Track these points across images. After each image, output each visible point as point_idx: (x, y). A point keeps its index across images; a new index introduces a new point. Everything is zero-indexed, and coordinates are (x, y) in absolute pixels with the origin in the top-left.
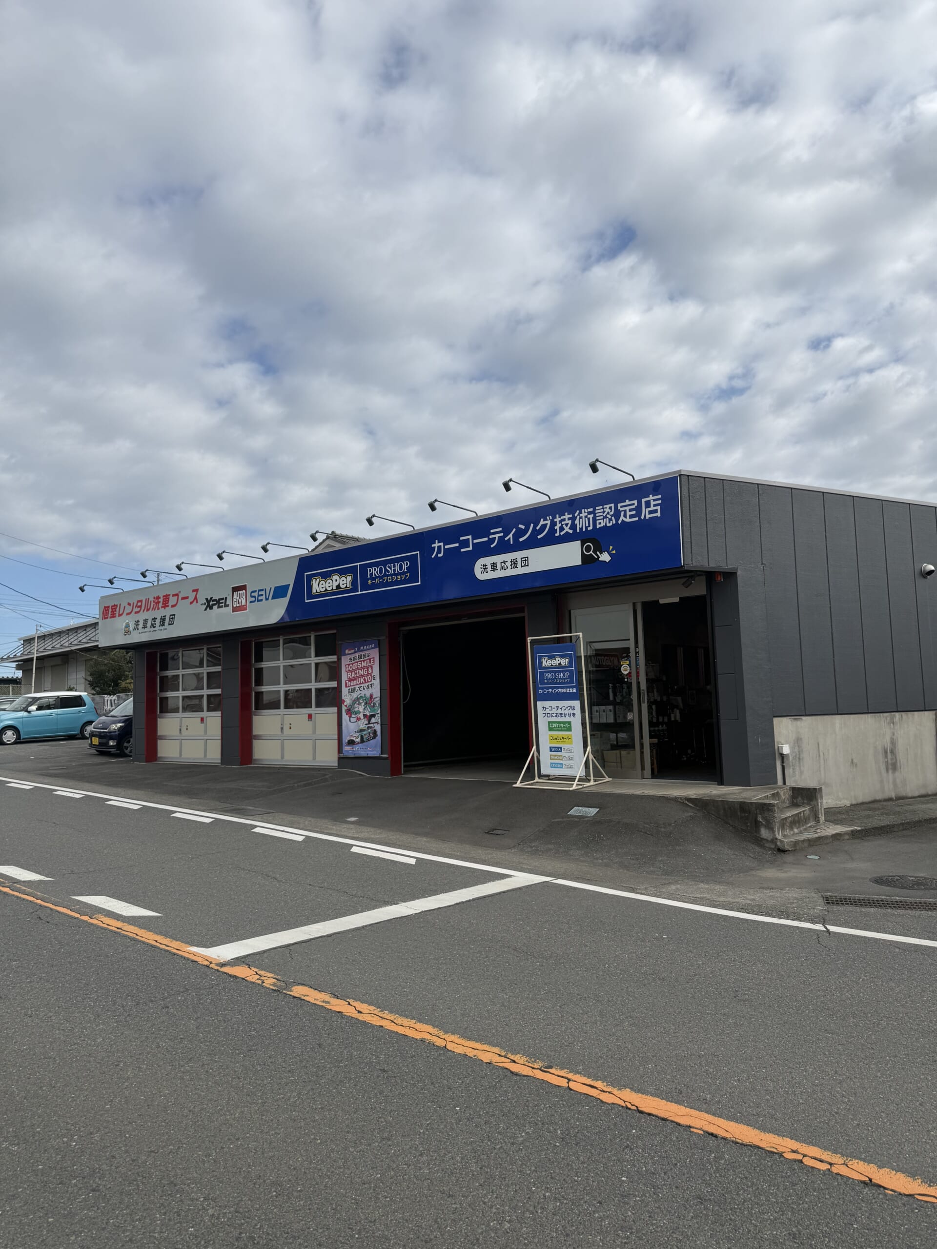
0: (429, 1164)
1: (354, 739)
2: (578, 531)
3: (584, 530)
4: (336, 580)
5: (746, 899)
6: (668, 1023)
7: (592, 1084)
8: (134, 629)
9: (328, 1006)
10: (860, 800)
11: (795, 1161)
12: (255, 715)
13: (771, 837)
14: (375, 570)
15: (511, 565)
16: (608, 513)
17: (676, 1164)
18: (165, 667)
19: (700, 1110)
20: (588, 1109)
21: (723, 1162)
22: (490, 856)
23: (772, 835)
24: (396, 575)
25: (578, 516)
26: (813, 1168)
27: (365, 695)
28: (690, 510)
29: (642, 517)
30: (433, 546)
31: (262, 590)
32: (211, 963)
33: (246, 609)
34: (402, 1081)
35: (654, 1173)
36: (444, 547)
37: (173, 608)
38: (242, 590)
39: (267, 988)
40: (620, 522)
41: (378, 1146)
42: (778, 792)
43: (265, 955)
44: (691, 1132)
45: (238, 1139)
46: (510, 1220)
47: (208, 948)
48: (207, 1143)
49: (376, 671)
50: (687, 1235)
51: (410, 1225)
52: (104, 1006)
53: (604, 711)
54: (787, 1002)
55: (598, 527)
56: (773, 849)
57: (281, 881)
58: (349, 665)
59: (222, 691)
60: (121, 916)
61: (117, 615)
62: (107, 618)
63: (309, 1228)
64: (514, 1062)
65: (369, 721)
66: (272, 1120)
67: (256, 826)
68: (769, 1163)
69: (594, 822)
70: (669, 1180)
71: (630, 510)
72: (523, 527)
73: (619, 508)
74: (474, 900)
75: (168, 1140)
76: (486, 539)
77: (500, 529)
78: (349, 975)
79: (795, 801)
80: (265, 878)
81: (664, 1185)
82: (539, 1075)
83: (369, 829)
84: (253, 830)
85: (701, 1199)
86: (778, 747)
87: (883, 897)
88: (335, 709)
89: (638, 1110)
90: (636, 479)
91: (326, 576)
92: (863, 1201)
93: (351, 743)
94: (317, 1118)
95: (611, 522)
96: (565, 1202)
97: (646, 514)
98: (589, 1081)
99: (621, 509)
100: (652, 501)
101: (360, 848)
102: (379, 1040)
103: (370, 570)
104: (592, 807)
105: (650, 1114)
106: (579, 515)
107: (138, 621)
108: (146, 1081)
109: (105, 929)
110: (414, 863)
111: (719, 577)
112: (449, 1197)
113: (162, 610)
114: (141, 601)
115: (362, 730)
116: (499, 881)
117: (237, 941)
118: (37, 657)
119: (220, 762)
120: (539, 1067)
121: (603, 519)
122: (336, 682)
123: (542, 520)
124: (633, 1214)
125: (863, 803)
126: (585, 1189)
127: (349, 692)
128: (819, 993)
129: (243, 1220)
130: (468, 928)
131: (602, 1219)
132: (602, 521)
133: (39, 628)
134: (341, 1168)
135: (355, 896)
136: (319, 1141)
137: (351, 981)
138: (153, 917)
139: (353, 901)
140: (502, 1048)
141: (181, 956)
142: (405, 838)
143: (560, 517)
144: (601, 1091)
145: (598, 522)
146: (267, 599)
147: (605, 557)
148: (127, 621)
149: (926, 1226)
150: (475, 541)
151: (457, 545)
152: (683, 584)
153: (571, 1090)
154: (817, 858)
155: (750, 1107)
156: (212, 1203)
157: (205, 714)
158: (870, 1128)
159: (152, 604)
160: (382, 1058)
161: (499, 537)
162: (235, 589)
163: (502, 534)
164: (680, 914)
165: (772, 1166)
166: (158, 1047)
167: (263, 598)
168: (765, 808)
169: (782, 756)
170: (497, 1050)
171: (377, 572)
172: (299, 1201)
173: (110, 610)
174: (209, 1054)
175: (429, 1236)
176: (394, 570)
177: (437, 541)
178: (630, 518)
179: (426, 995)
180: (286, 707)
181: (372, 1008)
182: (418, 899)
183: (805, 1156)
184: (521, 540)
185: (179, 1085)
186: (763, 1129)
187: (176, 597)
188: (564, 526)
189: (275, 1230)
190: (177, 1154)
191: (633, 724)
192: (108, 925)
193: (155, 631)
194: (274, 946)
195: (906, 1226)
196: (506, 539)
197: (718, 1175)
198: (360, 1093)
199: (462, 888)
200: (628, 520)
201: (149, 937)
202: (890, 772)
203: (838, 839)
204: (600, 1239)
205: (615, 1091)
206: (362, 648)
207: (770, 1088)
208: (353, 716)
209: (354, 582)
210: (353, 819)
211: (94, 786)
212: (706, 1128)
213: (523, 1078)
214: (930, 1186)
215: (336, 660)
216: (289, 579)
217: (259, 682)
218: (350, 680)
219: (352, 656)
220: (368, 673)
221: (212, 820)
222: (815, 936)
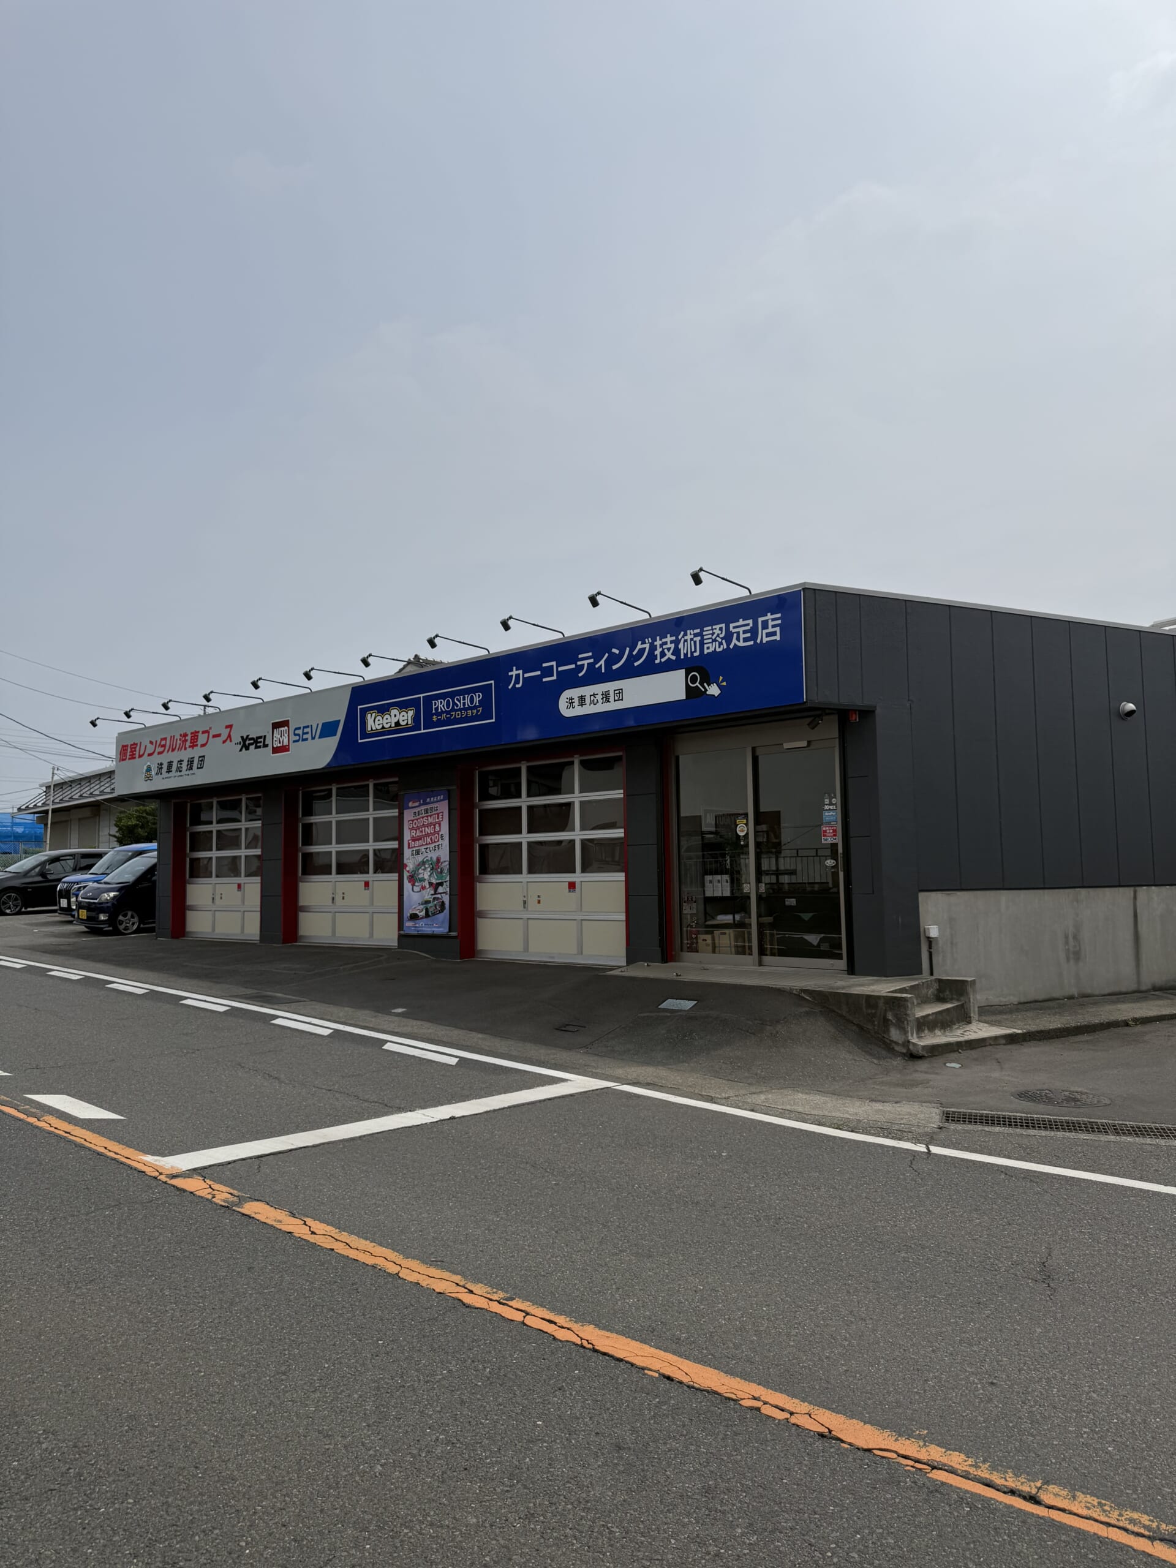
0: (318, 1402)
1: (417, 912)
2: (682, 657)
3: (689, 656)
4: (395, 716)
5: (847, 1112)
6: (677, 1253)
7: (552, 1319)
8: (157, 774)
9: (278, 1227)
10: (1030, 998)
11: (752, 1408)
12: (302, 882)
13: (903, 1040)
14: (441, 702)
15: (602, 699)
16: (718, 635)
17: (608, 1409)
18: (197, 821)
19: (666, 1350)
20: (534, 1346)
21: (664, 1407)
22: (552, 1056)
23: (904, 1037)
24: (466, 709)
25: (683, 639)
26: (769, 1417)
27: (431, 858)
28: (816, 631)
29: (759, 641)
30: (510, 674)
31: (308, 727)
32: (161, 1174)
33: (288, 750)
34: (329, 1310)
35: (578, 1419)
36: (523, 675)
37: (203, 748)
38: (284, 727)
39: (215, 1204)
40: (731, 646)
41: (269, 1380)
42: (917, 985)
43: (229, 1166)
44: (647, 1374)
45: (109, 1370)
46: (385, 1463)
47: (163, 1155)
48: (72, 1372)
49: (445, 829)
50: (583, 1485)
51: (267, 1466)
52: (14, 1220)
53: (719, 881)
54: (834, 1232)
55: (705, 653)
56: (904, 1055)
57: (283, 1082)
58: (413, 821)
59: (262, 852)
60: (76, 1117)
61: (137, 756)
62: (125, 760)
63: (149, 1466)
64: (471, 1292)
65: (436, 890)
66: (158, 1350)
67: (277, 1017)
68: (720, 1411)
69: (687, 1017)
70: (592, 1426)
71: (745, 632)
72: (616, 651)
73: (731, 629)
74: (509, 1107)
75: (29, 1368)
76: (573, 666)
77: (590, 654)
78: (320, 1191)
79: (942, 996)
80: (265, 1078)
81: (584, 1431)
82: (495, 1307)
83: (415, 1022)
84: (273, 1022)
85: (619, 1448)
86: (925, 929)
87: (1018, 1114)
88: (395, 876)
89: (594, 1348)
90: (753, 593)
91: (383, 710)
92: (808, 1454)
93: (414, 917)
94: (211, 1348)
95: (722, 646)
96: (458, 1446)
97: (763, 637)
98: (551, 1317)
99: (734, 631)
100: (770, 621)
101: (396, 1045)
102: (322, 1264)
103: (435, 703)
104: (689, 1000)
105: (605, 1354)
106: (683, 637)
107: (161, 764)
108: (30, 1304)
109: (50, 1133)
110: (454, 1064)
111: (854, 716)
112: (325, 1437)
113: (190, 750)
114: (165, 739)
115: (427, 902)
116: (550, 1086)
117: (203, 1149)
118: (52, 809)
119: (258, 939)
120: (498, 1299)
121: (712, 643)
122: (397, 842)
123: (640, 643)
124: (531, 1460)
125: (1036, 1001)
126: (488, 1432)
127: (412, 855)
128: (879, 1224)
129: (79, 1455)
130: (488, 1140)
131: (493, 1464)
132: (710, 645)
133: (56, 772)
134: (214, 1403)
135: (366, 1101)
136: (202, 1374)
137: (319, 1197)
138: (113, 1120)
139: (361, 1107)
140: (464, 1276)
141: (129, 1166)
142: (456, 1034)
143: (660, 640)
144: (559, 1326)
145: (706, 646)
146: (313, 738)
147: (714, 690)
148: (149, 764)
149: (868, 1483)
150: (560, 669)
151: (539, 673)
152: (808, 725)
153: (525, 1325)
154: (957, 1066)
155: (728, 1347)
156: (51, 1436)
157: (242, 880)
158: (858, 1375)
159: (179, 742)
160: (317, 1284)
161: (588, 664)
162: (276, 726)
163: (592, 661)
164: (755, 1128)
165: (721, 1414)
166: (60, 1266)
167: (309, 736)
168: (895, 1003)
169: (930, 941)
170: (457, 1278)
171: (443, 706)
172: (151, 1437)
173: (129, 750)
174: (115, 1276)
175: (283, 1477)
176: (464, 704)
177: (514, 668)
178: (744, 642)
179: (401, 1216)
180: (339, 872)
181: (330, 1229)
182: (442, 1105)
183: (765, 1403)
184: (614, 667)
185: (66, 1309)
186: (731, 1372)
187: (207, 734)
188: (666, 651)
189: (109, 1466)
190: (34, 1383)
191: (748, 897)
192: (56, 1128)
193: (181, 776)
194: (244, 1157)
195: (844, 1483)
196: (597, 666)
197: (652, 1422)
198: (274, 1322)
199: (500, 1094)
200: (741, 644)
201: (98, 1143)
202: (1072, 962)
203: (990, 1045)
204: (479, 1487)
205: (575, 1327)
206: (428, 800)
207: (762, 1328)
208: (416, 884)
209: (416, 718)
210: (400, 1010)
211: (100, 966)
212: (662, 1371)
213: (474, 1310)
214: (896, 1440)
215: (397, 814)
216: (341, 715)
217: (308, 841)
218: (414, 840)
219: (416, 810)
220: (435, 831)
221: (228, 1008)
222: (911, 1158)
